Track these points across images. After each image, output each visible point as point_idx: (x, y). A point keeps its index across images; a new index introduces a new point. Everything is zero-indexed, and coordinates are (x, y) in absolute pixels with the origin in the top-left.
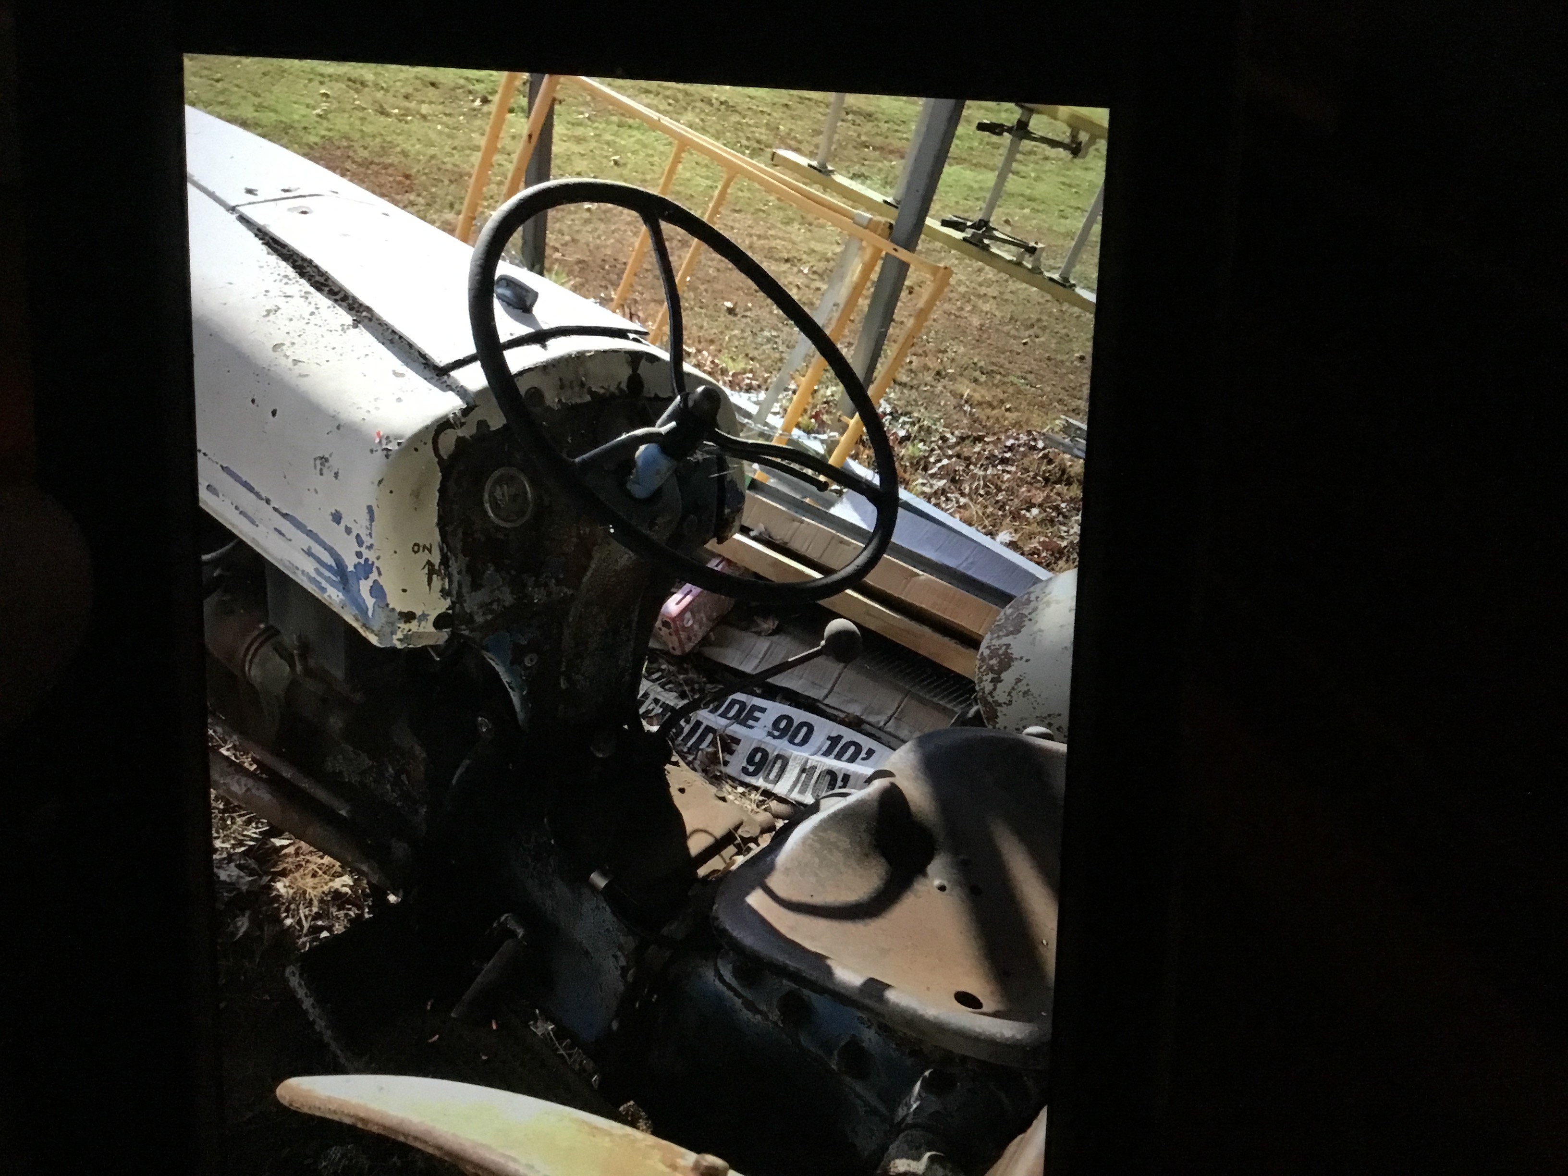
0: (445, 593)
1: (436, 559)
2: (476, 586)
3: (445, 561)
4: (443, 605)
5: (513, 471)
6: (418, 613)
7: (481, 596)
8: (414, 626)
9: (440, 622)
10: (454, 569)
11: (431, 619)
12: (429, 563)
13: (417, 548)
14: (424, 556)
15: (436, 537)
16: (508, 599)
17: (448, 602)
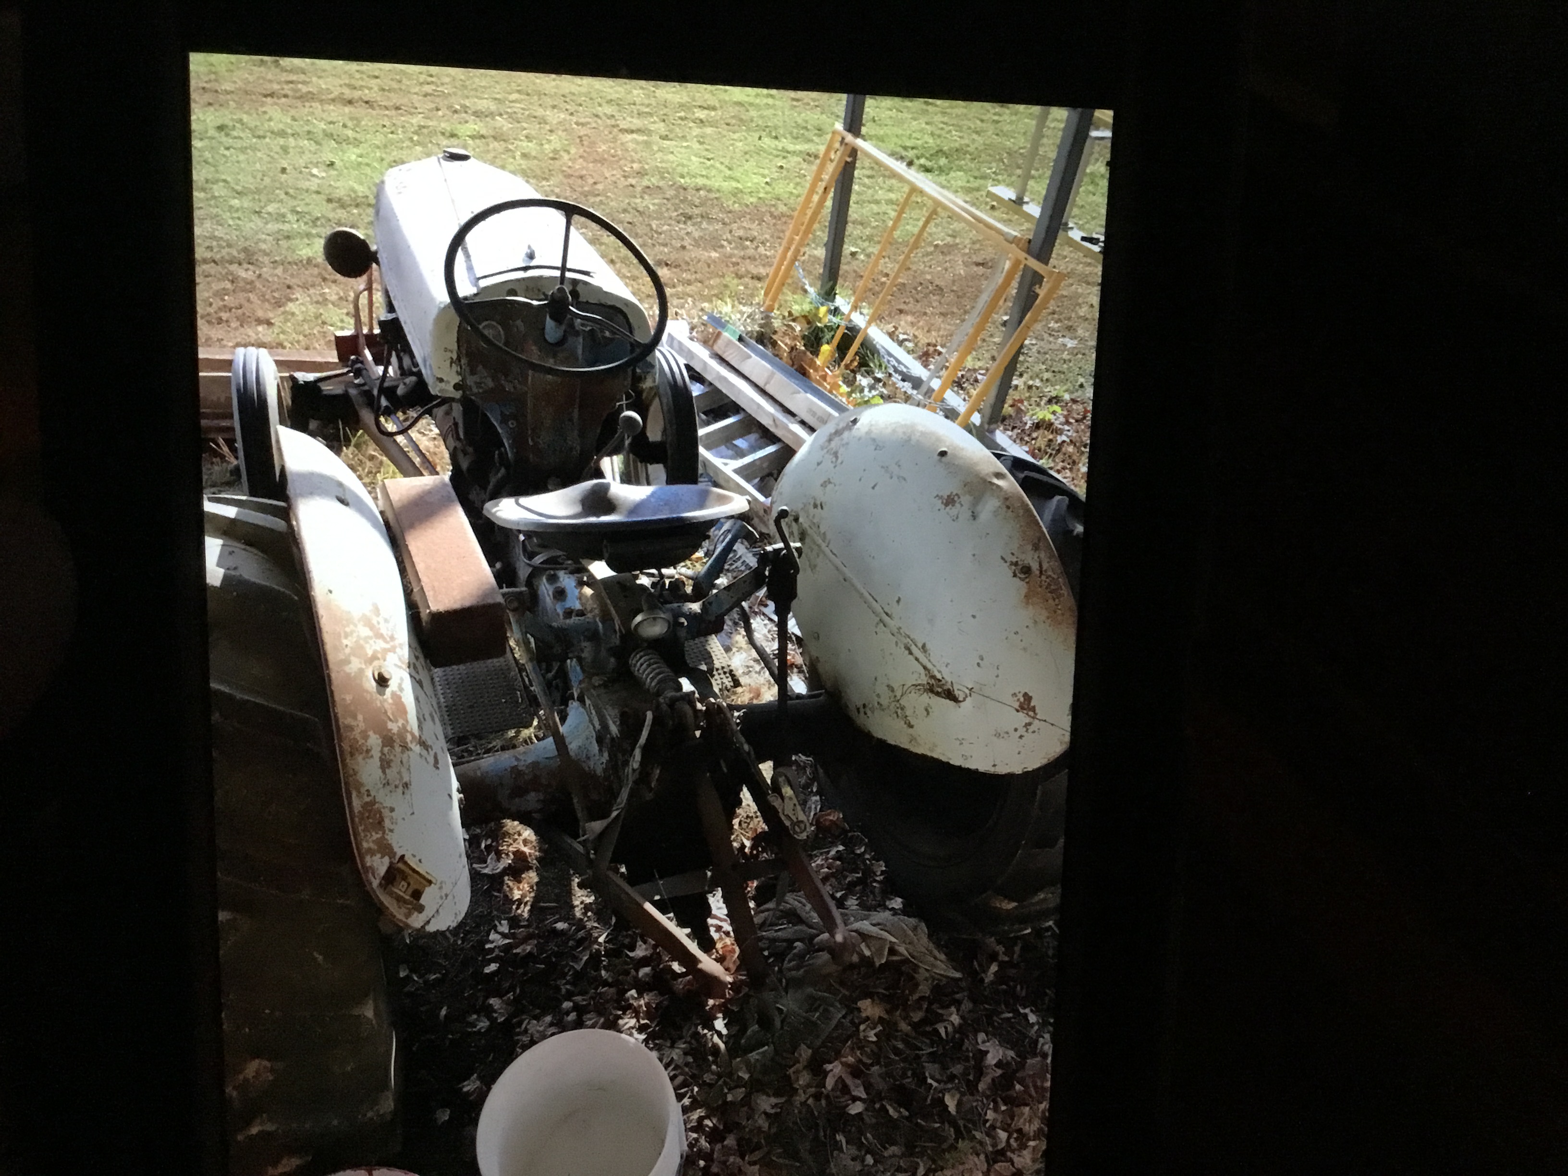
0: (458, 373)
1: (455, 357)
2: (473, 372)
3: (459, 358)
4: (457, 379)
5: (494, 323)
6: (445, 379)
7: (476, 378)
8: (443, 385)
9: (457, 387)
10: (463, 361)
11: (452, 384)
12: (452, 358)
13: (446, 350)
14: (449, 354)
15: (455, 347)
16: (490, 383)
17: (460, 378)
